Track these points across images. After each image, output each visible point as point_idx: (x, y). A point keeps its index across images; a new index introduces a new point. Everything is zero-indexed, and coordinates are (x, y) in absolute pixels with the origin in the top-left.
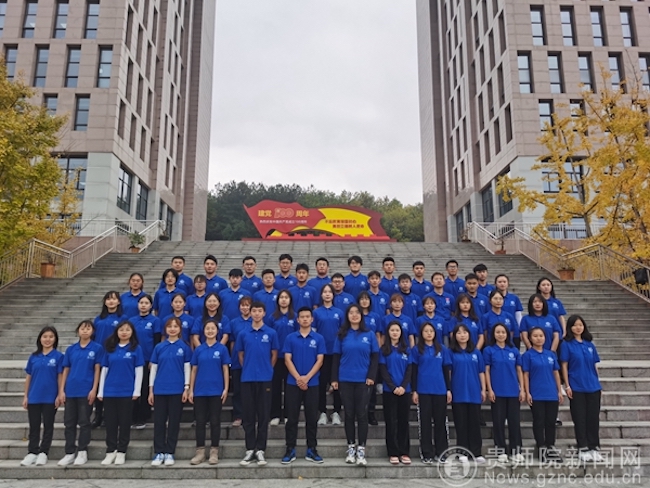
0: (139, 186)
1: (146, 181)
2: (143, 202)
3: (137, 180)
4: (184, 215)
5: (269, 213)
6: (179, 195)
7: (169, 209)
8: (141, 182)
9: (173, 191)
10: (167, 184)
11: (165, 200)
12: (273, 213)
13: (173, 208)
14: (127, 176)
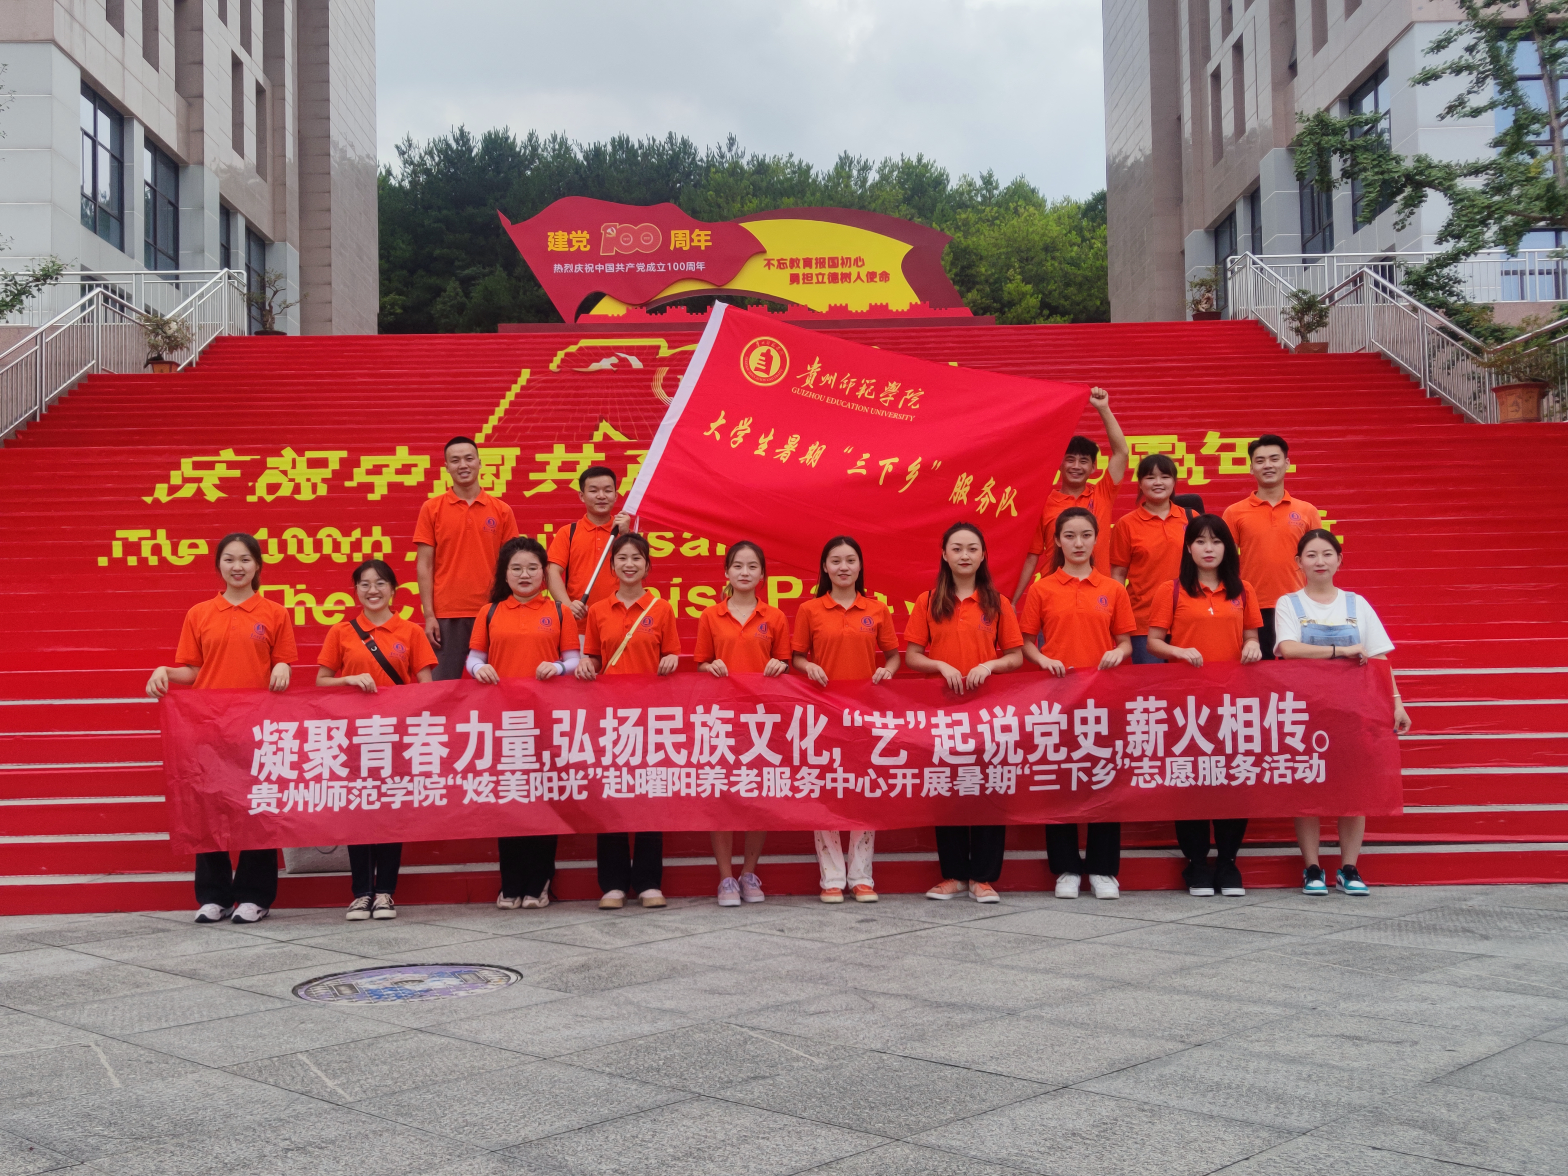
0: (147, 156)
1: (171, 138)
2: (164, 208)
3: (138, 135)
4: (304, 250)
5: (581, 240)
6: (279, 184)
7: (252, 232)
8: (153, 143)
9: (260, 169)
10: (238, 145)
11: (235, 201)
12: (594, 241)
13: (265, 227)
14: (104, 122)
